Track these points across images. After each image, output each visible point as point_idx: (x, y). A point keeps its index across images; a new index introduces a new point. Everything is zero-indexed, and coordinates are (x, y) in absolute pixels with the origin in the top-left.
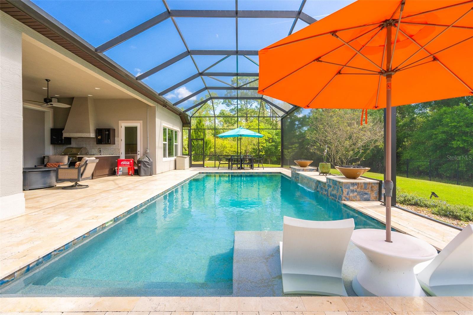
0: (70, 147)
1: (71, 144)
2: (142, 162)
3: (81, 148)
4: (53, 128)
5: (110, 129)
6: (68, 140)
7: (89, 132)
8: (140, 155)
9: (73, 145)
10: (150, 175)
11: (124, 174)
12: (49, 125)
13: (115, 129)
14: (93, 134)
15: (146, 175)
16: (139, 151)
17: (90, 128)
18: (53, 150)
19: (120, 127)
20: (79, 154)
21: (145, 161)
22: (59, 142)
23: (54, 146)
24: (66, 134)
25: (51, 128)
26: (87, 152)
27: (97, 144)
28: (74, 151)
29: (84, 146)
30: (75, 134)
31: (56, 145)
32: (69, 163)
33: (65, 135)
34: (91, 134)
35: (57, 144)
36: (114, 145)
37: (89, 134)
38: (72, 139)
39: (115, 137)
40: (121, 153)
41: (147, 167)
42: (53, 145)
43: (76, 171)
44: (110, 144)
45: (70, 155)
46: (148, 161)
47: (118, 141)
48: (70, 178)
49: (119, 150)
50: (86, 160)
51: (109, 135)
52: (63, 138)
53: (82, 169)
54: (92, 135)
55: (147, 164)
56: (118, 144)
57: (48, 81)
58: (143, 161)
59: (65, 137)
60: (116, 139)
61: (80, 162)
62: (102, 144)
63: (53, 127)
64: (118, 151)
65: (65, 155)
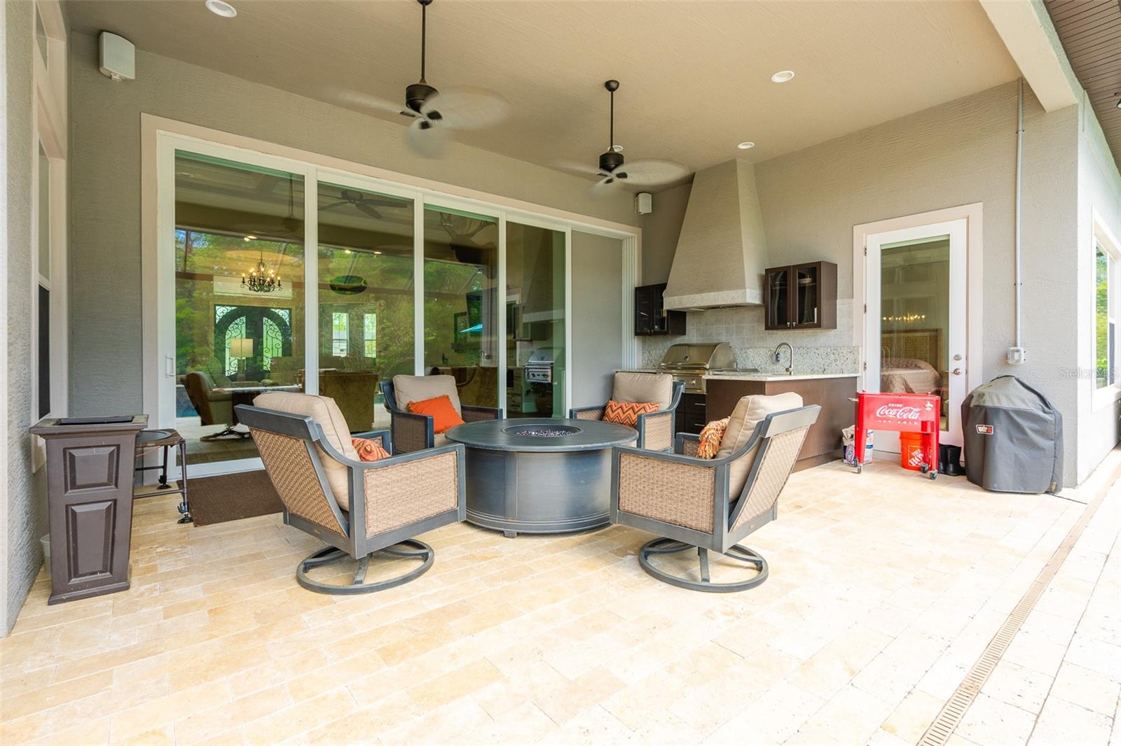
0: (682, 342)
1: (684, 333)
2: (1002, 416)
3: (716, 345)
4: (641, 286)
5: (819, 263)
6: (678, 320)
7: (743, 286)
8: (963, 375)
9: (693, 335)
10: (1047, 492)
11: (882, 464)
12: (632, 277)
13: (837, 265)
14: (753, 291)
15: (1025, 487)
16: (957, 358)
17: (742, 268)
18: (641, 352)
19: (858, 251)
20: (708, 366)
21: (1021, 413)
22: (653, 328)
23: (644, 342)
24: (671, 298)
25: (636, 286)
26: (732, 358)
27: (767, 328)
28: (694, 356)
29: (723, 339)
30: (698, 297)
31: (648, 337)
32: (675, 407)
33: (671, 302)
34: (747, 290)
35: (650, 334)
36: (833, 332)
37: (740, 292)
38: (688, 318)
39: (836, 299)
40: (861, 366)
41: (1033, 445)
42: (641, 337)
43: (703, 479)
44: (819, 326)
45: (683, 368)
46: (1041, 414)
47: (850, 314)
48: (673, 517)
49: (854, 350)
50: (762, 414)
51: (815, 288)
52: (665, 315)
53: (737, 470)
54: (752, 294)
55: (1031, 429)
56: (851, 328)
57: (612, 90)
58: (1006, 412)
59: (668, 311)
60: (838, 306)
61: (725, 421)
62: (787, 328)
63: (641, 282)
64: (851, 356)
65: (669, 369)
